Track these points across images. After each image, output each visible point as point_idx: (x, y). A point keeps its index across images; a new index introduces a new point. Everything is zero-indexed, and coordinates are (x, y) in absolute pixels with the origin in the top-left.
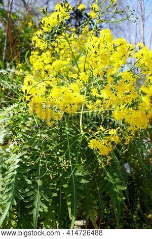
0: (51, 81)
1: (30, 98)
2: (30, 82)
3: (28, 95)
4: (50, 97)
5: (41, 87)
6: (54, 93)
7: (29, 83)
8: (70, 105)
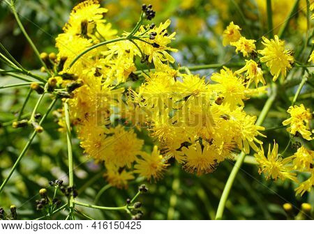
0: (156, 45)
1: (71, 89)
2: (90, 27)
3: (66, 77)
4: (137, 99)
5: (121, 53)
6: (156, 87)
7: (84, 26)
8: (200, 139)
